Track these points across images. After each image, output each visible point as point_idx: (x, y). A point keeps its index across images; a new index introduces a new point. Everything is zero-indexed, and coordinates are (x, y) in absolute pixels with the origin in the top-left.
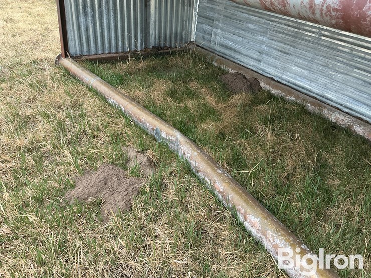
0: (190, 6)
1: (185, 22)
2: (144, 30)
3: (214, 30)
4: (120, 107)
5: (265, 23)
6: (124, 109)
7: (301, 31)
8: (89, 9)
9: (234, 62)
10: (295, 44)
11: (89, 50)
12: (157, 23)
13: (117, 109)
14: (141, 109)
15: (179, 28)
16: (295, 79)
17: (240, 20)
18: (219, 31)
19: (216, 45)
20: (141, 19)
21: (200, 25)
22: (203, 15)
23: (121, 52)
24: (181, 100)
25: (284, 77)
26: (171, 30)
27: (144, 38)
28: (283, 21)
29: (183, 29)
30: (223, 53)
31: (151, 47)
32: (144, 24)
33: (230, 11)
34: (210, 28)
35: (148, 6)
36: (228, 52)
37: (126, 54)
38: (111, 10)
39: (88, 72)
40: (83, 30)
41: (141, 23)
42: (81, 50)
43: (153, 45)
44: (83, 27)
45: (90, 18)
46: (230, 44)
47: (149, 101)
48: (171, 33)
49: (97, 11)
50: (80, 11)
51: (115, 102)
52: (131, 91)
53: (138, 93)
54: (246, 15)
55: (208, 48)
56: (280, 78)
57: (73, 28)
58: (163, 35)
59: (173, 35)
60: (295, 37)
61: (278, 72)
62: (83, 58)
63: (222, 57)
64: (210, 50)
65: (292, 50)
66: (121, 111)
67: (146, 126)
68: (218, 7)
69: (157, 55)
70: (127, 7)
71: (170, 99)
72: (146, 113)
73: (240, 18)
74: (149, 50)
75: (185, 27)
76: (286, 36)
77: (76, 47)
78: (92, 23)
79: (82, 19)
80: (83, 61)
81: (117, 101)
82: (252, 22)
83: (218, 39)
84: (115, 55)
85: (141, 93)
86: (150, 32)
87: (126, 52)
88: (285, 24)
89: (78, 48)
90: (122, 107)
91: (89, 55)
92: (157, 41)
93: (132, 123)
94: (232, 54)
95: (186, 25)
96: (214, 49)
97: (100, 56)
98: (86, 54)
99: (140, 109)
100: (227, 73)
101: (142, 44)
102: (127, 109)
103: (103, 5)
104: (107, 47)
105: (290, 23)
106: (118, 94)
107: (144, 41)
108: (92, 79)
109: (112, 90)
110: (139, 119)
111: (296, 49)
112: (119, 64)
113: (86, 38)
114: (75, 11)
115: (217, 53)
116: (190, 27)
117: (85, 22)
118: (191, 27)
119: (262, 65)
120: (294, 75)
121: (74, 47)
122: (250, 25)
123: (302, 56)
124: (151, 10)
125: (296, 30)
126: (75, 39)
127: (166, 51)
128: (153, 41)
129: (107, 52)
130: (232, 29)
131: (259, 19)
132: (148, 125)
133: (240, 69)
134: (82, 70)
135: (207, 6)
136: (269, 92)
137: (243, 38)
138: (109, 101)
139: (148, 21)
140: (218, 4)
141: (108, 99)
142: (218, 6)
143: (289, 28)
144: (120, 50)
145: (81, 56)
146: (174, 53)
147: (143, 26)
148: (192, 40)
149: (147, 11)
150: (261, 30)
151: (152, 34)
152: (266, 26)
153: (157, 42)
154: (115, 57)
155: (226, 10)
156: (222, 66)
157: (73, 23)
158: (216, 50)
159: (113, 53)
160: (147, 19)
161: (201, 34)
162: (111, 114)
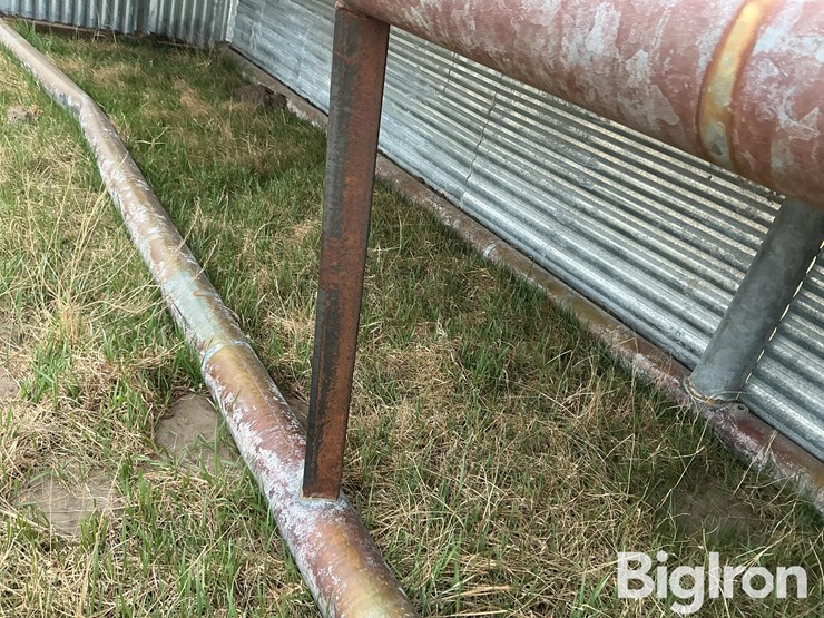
1: (215, 7)
3: (254, 24)
18: (259, 25)
19: (255, 49)
21: (242, 17)
22: (246, 2)
26: (189, 13)
27: (136, 15)
29: (210, 17)
31: (148, 33)
34: (251, 21)
36: (266, 59)
43: (153, 30)
48: (188, 19)
58: (172, 18)
59: (192, 23)
64: (248, 57)
74: (145, 35)
75: (215, 14)
83: (258, 39)
86: (148, 9)
92: (160, 25)
95: (217, 12)
96: (252, 56)
101: (133, 24)
107: (135, 19)
118: (227, 18)
128: (152, 24)
130: (273, 23)
148: (227, 39)
153: (160, 28)
161: (240, 31)
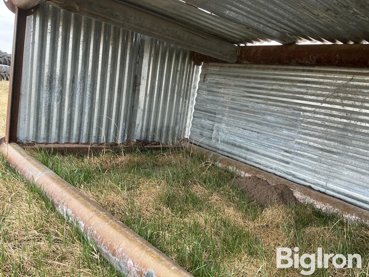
0: (186, 99)
1: (179, 116)
2: (128, 118)
3: (216, 125)
4: (77, 223)
5: (293, 114)
6: (83, 225)
7: (353, 122)
8: (57, 83)
9: (246, 164)
10: (346, 140)
11: (48, 136)
12: (146, 113)
13: (71, 225)
14: (118, 226)
15: (172, 122)
16: (349, 189)
17: (254, 113)
18: (223, 126)
19: (219, 142)
20: (127, 105)
21: (197, 120)
22: (203, 109)
23: (94, 143)
24: (184, 212)
25: (330, 185)
26: (162, 123)
27: (127, 128)
28: (323, 111)
29: (176, 123)
30: (228, 152)
31: (135, 140)
32: (129, 112)
33: (239, 102)
34: (211, 123)
35: (137, 91)
36: (236, 151)
37: (101, 146)
38: (88, 89)
39: (36, 163)
40: (43, 109)
41: (126, 109)
42: (37, 136)
43: (138, 138)
44: (44, 105)
45: (56, 95)
46: (239, 141)
47: (131, 211)
48: (162, 127)
49: (68, 87)
50: (43, 83)
51: (70, 212)
52: (102, 193)
53: (113, 197)
54: (263, 106)
55: (207, 147)
56: (322, 186)
57: (30, 105)
58: (151, 128)
59: (164, 129)
60: (344, 130)
61: (320, 179)
62: (36, 146)
63: (228, 157)
64: (210, 148)
65: (340, 148)
66: (77, 231)
67: (126, 265)
68: (222, 99)
69: (143, 151)
70: (109, 88)
71: (166, 210)
72: (127, 236)
73: (253, 110)
74: (133, 144)
75: (178, 120)
76: (329, 130)
77: (29, 131)
78: (58, 100)
79: (45, 95)
80: (34, 149)
81: (72, 210)
82: (272, 113)
83: (222, 136)
84: (84, 146)
85: (118, 197)
86: (135, 123)
87: (101, 144)
88: (326, 114)
89: (31, 133)
90: (81, 223)
91: (47, 144)
92: (143, 133)
93: (97, 256)
94: (243, 153)
95: (180, 119)
96: (216, 148)
97: (62, 146)
98: (42, 142)
99: (115, 228)
100: (239, 177)
101: (124, 135)
102: (90, 225)
103: (77, 81)
104: (74, 135)
105: (335, 113)
106: (77, 198)
107: (126, 132)
108: (40, 172)
109: (69, 191)
110: (110, 247)
111: (348, 147)
112: (88, 157)
113: (46, 120)
114: (36, 83)
115: (220, 152)
116: (184, 122)
117: (48, 99)
118: (186, 122)
119: (290, 169)
120: (347, 183)
121: (25, 130)
122: (269, 118)
123: (358, 156)
124: (140, 97)
125: (345, 121)
126: (29, 120)
127: (154, 146)
128: (138, 133)
129: (73, 141)
130: (242, 123)
131: (283, 109)
132: (130, 262)
133: (257, 172)
134: (28, 159)
135: (208, 99)
136: (312, 206)
137: (258, 133)
138: (59, 209)
139: (135, 108)
140: (223, 95)
141: (58, 205)
142: (223, 97)
143: (333, 118)
144: (93, 140)
145: (33, 143)
146: (164, 149)
147: (128, 114)
148: (186, 137)
149: (134, 97)
150: (287, 122)
151: (138, 125)
152: (295, 118)
153: (143, 135)
154: (85, 148)
155: (232, 101)
156: (230, 168)
157: (30, 97)
158: (219, 149)
159: (82, 144)
160: (133, 106)
161: (198, 131)
162: (57, 235)
